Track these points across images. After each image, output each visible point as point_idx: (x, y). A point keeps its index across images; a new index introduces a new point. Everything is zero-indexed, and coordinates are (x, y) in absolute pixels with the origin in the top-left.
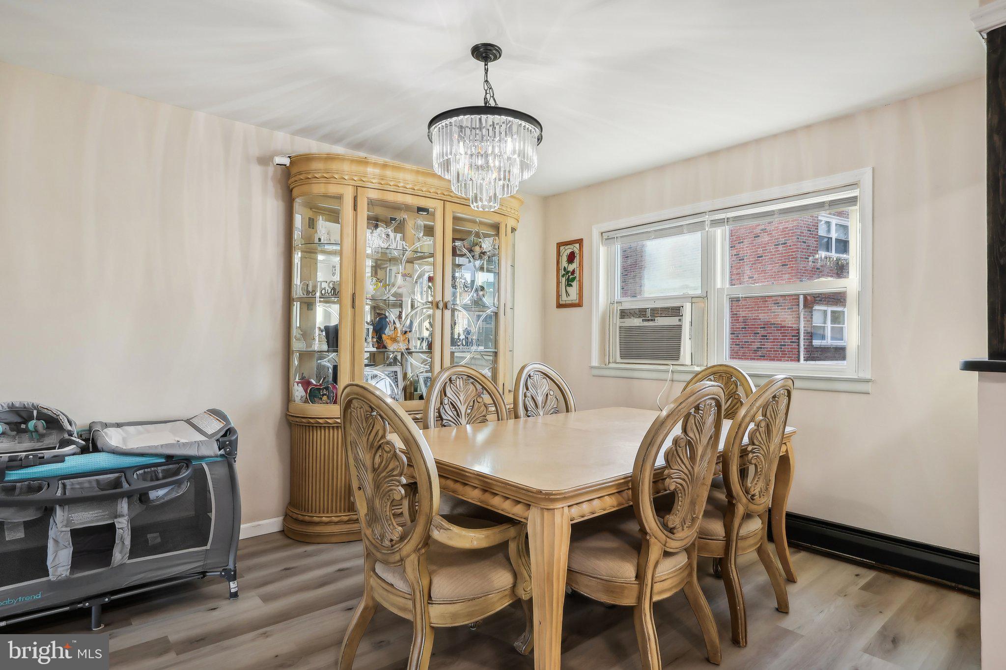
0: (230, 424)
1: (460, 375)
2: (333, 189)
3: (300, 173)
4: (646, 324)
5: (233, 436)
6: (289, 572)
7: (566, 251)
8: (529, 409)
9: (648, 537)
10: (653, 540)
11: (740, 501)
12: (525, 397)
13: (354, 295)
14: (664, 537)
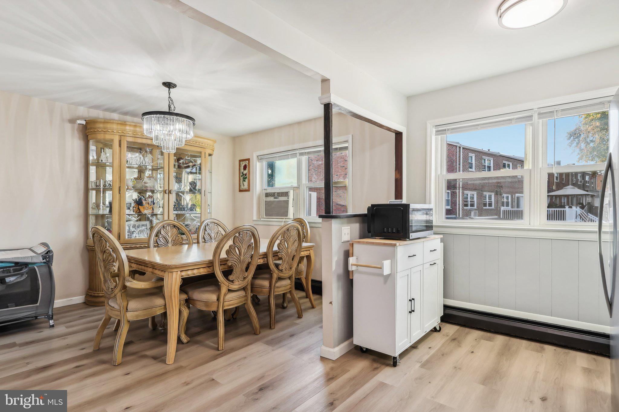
0: (50, 248)
1: (169, 225)
2: (108, 137)
3: (91, 128)
4: (275, 200)
5: (51, 253)
6: (82, 317)
7: (243, 164)
8: (206, 240)
9: (220, 284)
10: (222, 285)
11: (274, 272)
12: (204, 234)
13: (120, 187)
14: (228, 284)
